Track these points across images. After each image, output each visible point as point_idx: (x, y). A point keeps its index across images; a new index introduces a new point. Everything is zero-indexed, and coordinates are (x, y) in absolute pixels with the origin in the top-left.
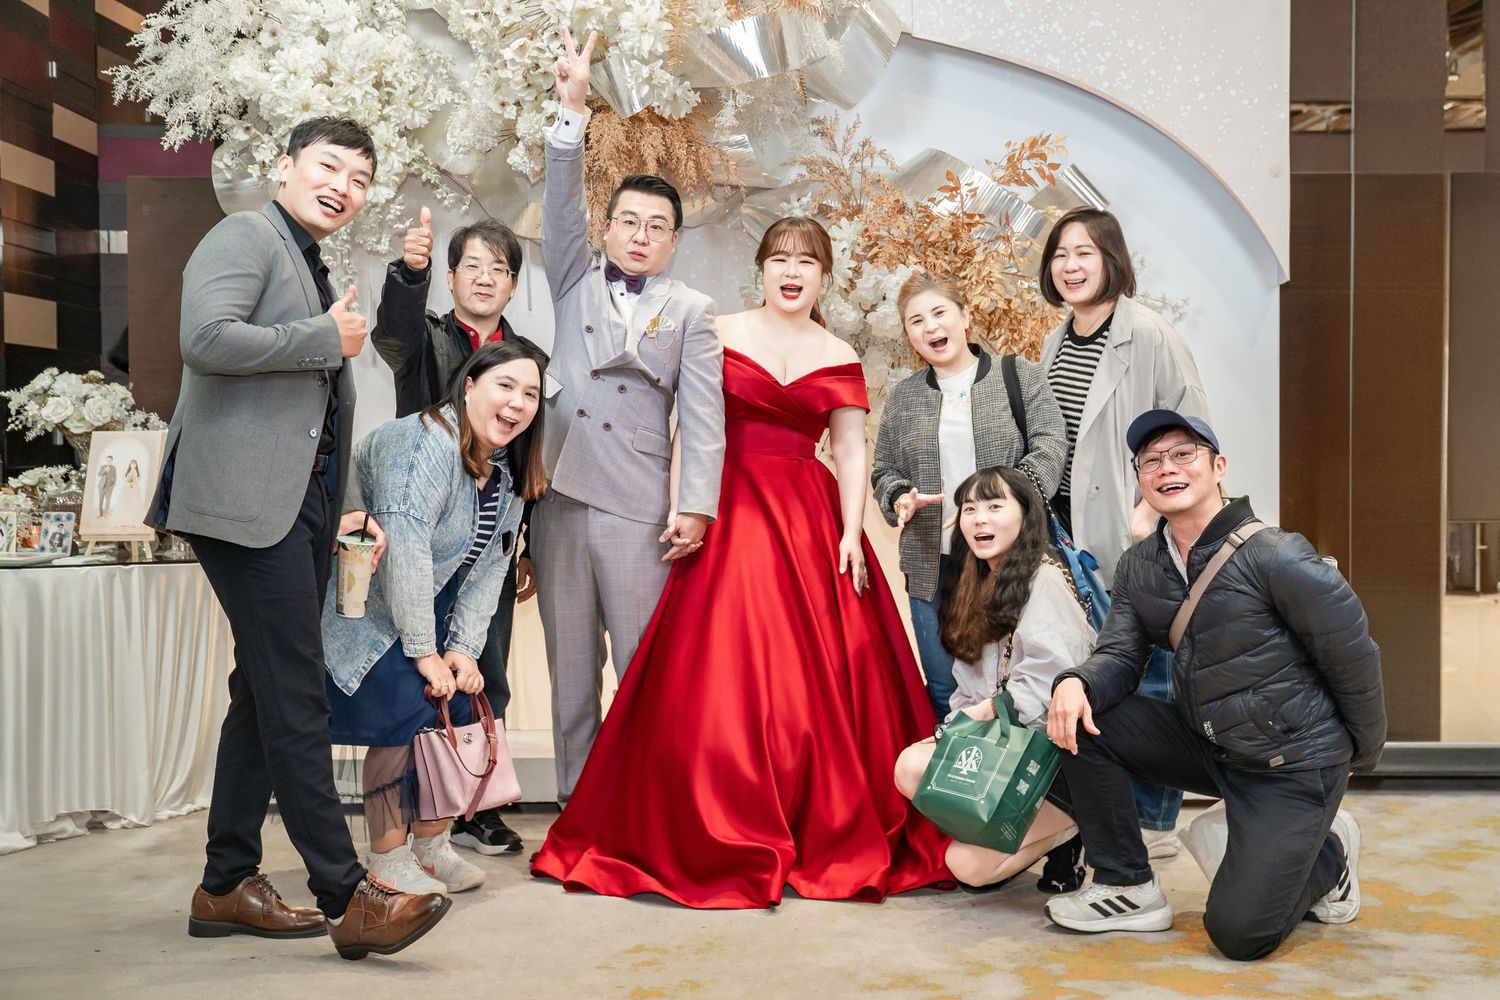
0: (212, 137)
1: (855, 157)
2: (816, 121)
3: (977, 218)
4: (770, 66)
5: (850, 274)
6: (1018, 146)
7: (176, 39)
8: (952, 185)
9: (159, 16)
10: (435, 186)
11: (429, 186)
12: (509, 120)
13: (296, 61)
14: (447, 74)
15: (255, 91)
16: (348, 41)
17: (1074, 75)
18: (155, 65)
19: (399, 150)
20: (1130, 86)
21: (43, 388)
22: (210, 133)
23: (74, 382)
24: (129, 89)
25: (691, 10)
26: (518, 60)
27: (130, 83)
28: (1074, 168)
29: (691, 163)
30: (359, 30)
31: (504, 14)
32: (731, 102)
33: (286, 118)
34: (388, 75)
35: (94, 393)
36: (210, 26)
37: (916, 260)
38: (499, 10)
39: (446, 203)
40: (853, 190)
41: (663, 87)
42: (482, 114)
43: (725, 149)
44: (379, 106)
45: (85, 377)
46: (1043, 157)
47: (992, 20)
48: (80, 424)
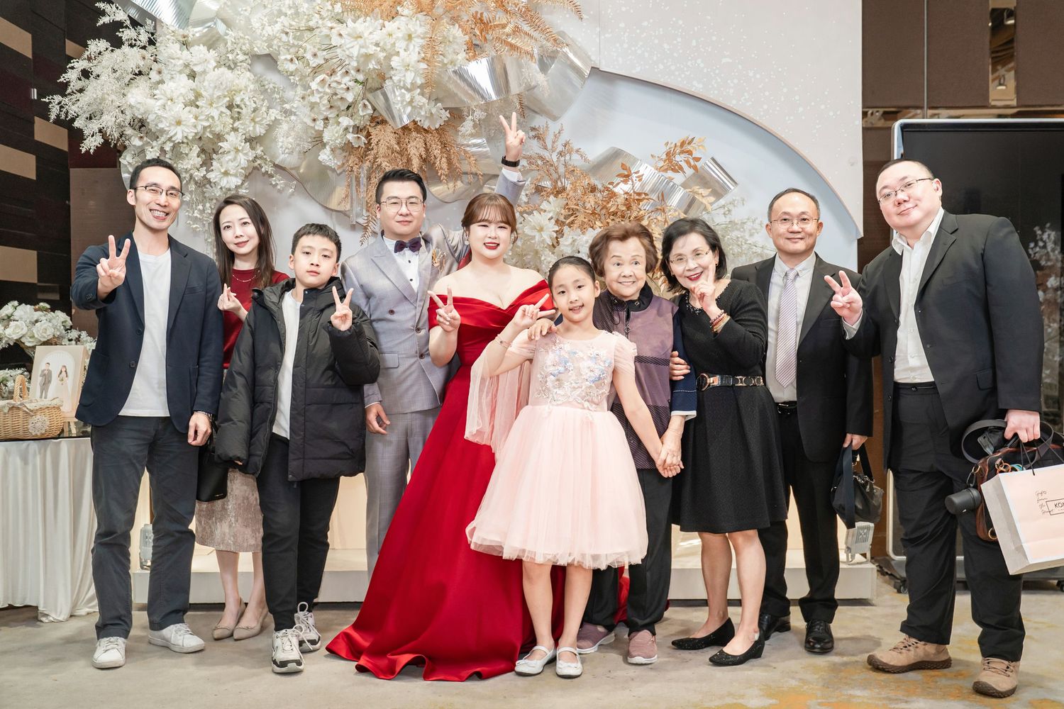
0: (119, 143)
1: (561, 154)
2: (533, 129)
3: (643, 196)
4: (498, 92)
5: (555, 235)
6: (673, 145)
7: (92, 77)
8: (626, 173)
9: (81, 62)
10: (271, 176)
11: (266, 176)
12: (318, 130)
13: (172, 91)
14: (280, 98)
15: (145, 112)
16: (208, 77)
17: (711, 96)
18: (78, 94)
19: (244, 152)
20: (750, 103)
21: (7, 315)
22: (118, 140)
23: (28, 310)
24: (61, 111)
25: (441, 54)
26: (320, 90)
27: (61, 107)
28: (713, 159)
29: (444, 160)
30: (216, 69)
31: (312, 58)
32: (470, 117)
33: (165, 131)
34: (237, 100)
35: (43, 318)
36: (116, 68)
37: (601, 225)
38: (308, 56)
39: (279, 187)
40: (559, 176)
41: (421, 108)
42: (300, 126)
43: (468, 149)
44: (231, 121)
45: (37, 307)
46: (690, 153)
47: (655, 58)
48: (30, 340)
